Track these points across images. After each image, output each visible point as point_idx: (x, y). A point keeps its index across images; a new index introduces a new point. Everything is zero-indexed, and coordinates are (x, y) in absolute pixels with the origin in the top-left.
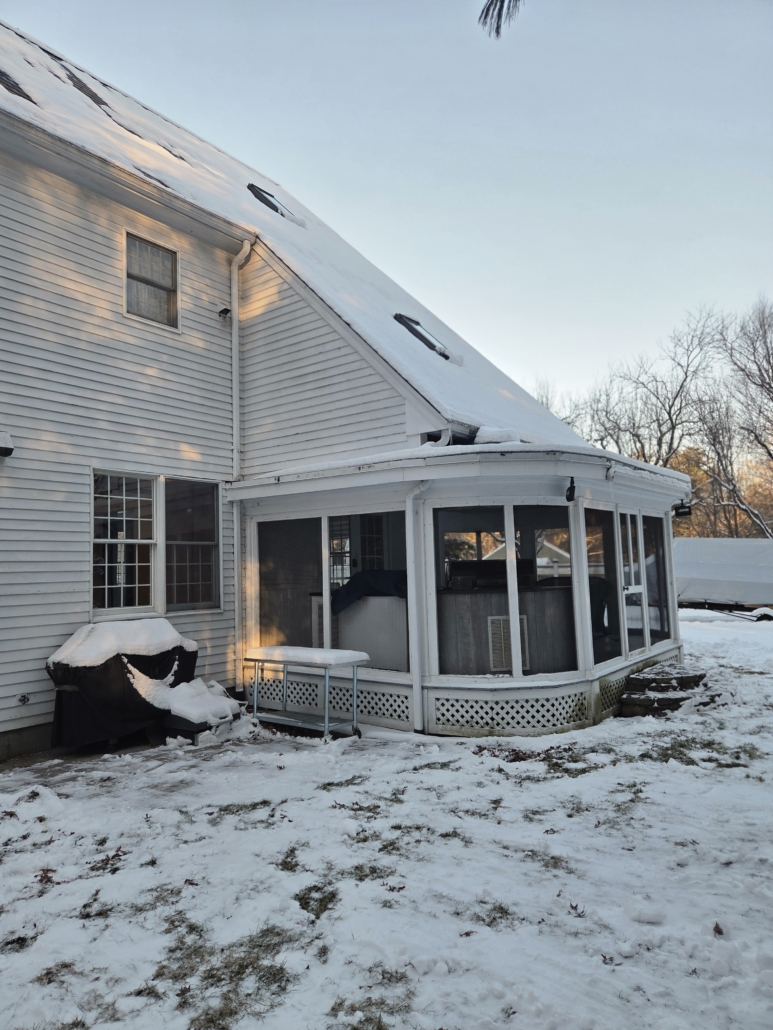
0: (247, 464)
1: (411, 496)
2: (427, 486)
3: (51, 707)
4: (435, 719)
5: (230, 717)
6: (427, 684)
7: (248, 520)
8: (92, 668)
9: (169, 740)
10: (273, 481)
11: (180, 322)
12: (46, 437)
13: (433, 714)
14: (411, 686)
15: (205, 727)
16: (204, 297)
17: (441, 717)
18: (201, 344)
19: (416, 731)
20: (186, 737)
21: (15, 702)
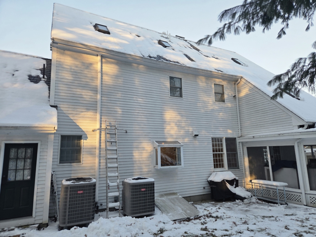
0: (242, 132)
1: (297, 142)
2: (302, 139)
3: (210, 190)
4: (310, 202)
5: (250, 197)
6: (306, 193)
7: (244, 146)
8: (219, 182)
9: (236, 200)
10: (252, 137)
11: (225, 101)
12: (203, 131)
13: (310, 201)
14: (301, 193)
15: (245, 198)
16: (230, 94)
17: (312, 202)
18: (230, 105)
19: (304, 205)
20: (241, 200)
21: (202, 188)
